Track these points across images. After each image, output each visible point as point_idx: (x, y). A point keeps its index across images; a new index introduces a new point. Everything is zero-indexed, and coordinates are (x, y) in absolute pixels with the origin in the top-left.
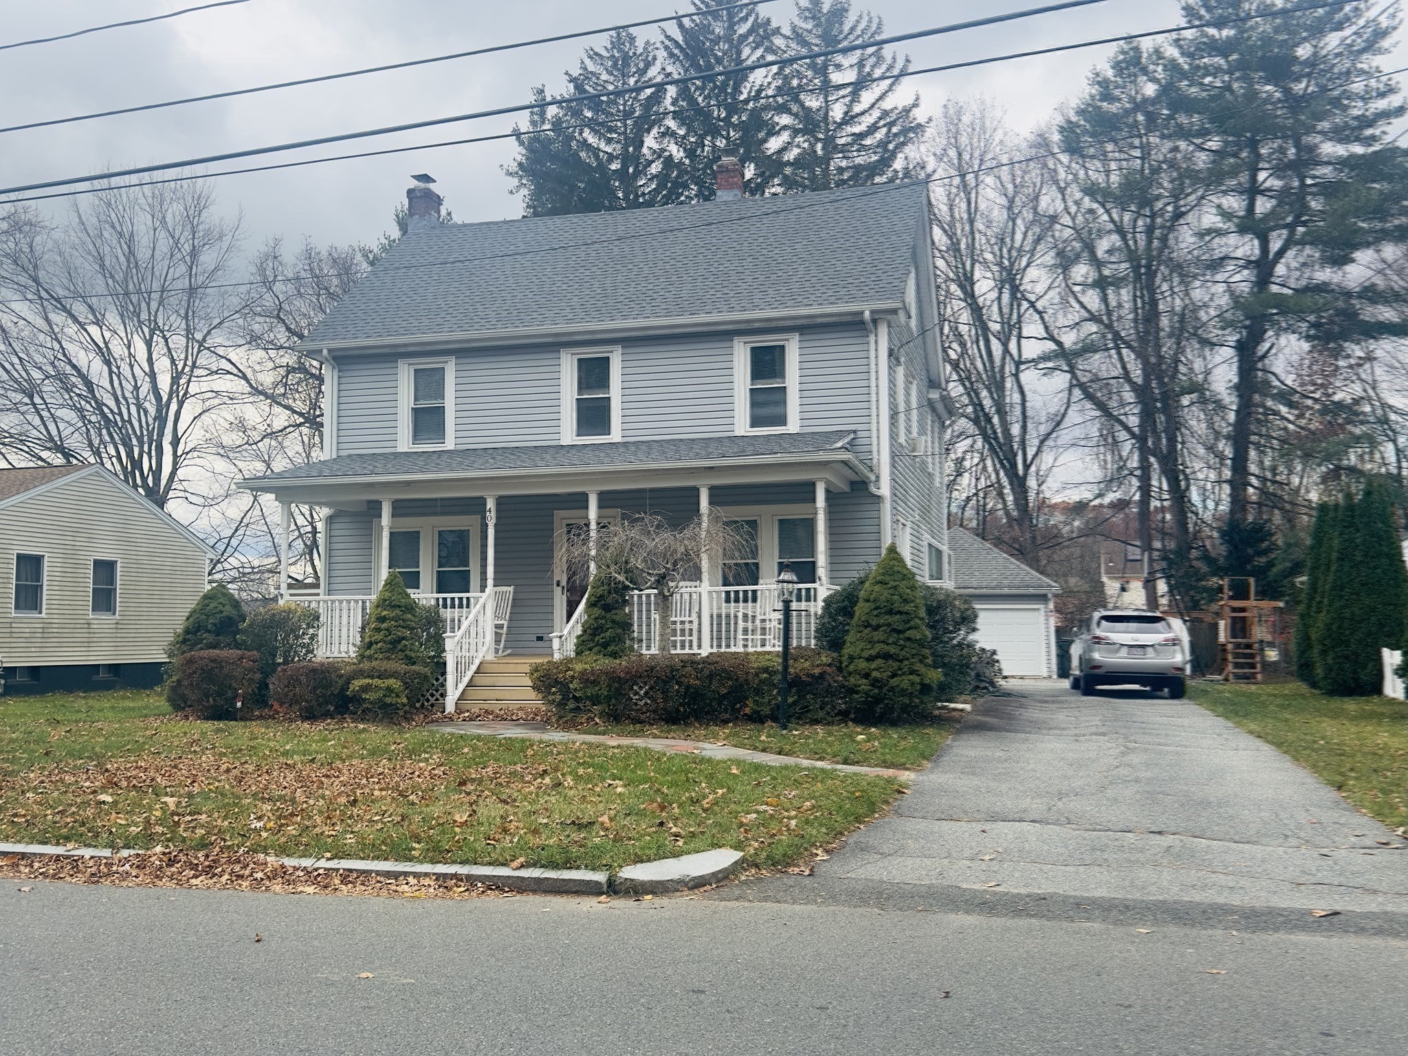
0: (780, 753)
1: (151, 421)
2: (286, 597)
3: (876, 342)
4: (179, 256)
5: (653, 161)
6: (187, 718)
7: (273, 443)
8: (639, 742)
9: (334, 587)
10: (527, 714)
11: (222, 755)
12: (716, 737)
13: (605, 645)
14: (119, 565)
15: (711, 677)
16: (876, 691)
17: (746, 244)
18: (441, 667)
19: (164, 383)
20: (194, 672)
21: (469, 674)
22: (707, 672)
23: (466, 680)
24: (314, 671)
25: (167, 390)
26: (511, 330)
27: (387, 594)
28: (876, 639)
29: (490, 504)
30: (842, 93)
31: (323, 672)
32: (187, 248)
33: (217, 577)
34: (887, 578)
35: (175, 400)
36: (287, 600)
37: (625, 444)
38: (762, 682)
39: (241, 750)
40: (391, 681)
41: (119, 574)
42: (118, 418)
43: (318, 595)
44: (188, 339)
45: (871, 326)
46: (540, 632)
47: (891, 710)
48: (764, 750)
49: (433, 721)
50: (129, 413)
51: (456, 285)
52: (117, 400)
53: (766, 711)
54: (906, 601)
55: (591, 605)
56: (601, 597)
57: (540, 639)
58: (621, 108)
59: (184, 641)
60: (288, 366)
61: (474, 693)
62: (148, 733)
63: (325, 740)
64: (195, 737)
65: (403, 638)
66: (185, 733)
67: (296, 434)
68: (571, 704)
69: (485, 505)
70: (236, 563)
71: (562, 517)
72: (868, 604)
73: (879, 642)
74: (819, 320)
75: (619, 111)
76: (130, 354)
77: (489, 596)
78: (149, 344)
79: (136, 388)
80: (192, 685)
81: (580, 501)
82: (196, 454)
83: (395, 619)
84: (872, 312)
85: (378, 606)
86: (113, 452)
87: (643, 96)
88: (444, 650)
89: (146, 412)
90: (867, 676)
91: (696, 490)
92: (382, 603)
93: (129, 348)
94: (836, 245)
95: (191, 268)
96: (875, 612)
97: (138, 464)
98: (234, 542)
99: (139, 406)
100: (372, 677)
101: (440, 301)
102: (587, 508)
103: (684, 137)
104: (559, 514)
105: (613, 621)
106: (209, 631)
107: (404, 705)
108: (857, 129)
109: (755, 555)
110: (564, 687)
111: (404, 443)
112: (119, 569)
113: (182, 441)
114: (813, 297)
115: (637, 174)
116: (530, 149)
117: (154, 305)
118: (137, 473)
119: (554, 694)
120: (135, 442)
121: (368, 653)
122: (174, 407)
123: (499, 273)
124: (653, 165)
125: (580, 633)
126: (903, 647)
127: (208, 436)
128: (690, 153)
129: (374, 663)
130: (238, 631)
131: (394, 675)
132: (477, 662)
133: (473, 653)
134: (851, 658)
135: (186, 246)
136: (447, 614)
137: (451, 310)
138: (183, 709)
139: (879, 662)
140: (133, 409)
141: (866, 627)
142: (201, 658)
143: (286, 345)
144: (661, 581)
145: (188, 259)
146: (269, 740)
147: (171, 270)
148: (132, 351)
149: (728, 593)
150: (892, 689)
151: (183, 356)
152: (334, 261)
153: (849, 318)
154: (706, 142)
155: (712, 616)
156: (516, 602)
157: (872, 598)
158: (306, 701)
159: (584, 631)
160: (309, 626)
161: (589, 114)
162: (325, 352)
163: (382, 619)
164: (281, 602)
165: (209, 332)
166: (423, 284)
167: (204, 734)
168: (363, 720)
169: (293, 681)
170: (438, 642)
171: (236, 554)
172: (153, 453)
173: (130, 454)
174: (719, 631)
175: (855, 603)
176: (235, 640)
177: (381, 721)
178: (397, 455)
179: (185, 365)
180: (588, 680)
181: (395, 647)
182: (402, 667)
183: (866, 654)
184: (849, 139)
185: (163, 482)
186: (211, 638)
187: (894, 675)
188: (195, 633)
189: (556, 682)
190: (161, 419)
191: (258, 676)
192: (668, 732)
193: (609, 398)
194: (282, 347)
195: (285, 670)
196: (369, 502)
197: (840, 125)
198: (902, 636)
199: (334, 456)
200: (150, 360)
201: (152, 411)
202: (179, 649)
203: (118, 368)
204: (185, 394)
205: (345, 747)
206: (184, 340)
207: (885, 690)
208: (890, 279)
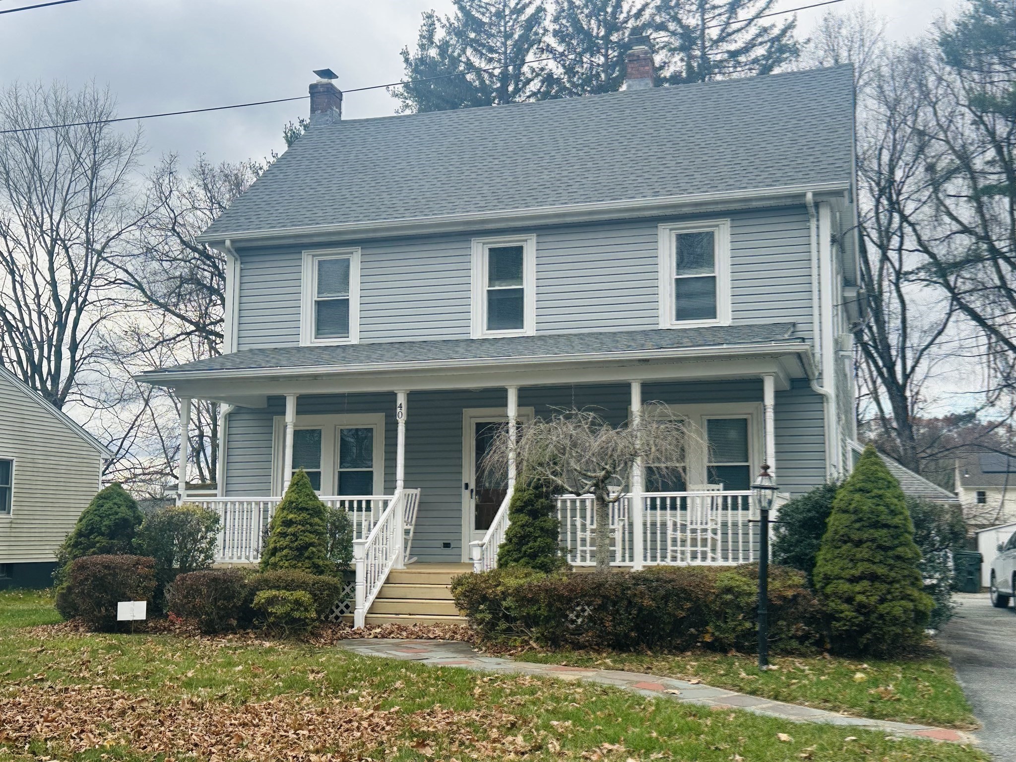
0: (776, 698)
1: (51, 327)
2: (185, 498)
3: (818, 228)
4: (81, 170)
5: (532, 80)
6: (76, 628)
7: (165, 350)
8: (589, 675)
9: (231, 488)
10: (445, 631)
11: (115, 684)
12: (683, 670)
13: (533, 556)
14: (15, 464)
15: (666, 598)
16: (862, 618)
17: (662, 130)
18: (349, 576)
19: (64, 292)
20: (86, 579)
21: (379, 584)
22: (662, 592)
23: (375, 591)
24: (215, 580)
25: (67, 298)
26: (421, 219)
27: (294, 496)
28: (859, 556)
29: (401, 400)
30: (717, 12)
31: (225, 581)
32: (88, 163)
33: (110, 477)
34: (869, 486)
35: (74, 305)
36: (184, 501)
37: (540, 338)
38: (726, 604)
39: (137, 677)
40: (299, 594)
41: (14, 473)
42: (20, 325)
43: (215, 495)
44: (87, 249)
45: (813, 210)
46: (447, 538)
47: (879, 639)
48: (753, 693)
49: (342, 638)
50: (31, 319)
51: (360, 176)
52: (20, 307)
53: (732, 637)
54: (893, 513)
55: (515, 510)
56: (529, 502)
57: (447, 545)
58: (502, 29)
59: (76, 545)
60: (181, 276)
61: (386, 605)
62: (33, 650)
63: (230, 664)
64: (85, 657)
65: (312, 544)
66: (74, 650)
67: (187, 342)
68: (503, 625)
69: (396, 401)
70: (128, 465)
71: (472, 417)
72: (846, 516)
73: (862, 560)
74: (755, 204)
75: (500, 32)
76: (32, 263)
77: (399, 500)
78: (50, 254)
79: (38, 296)
80: (83, 592)
81: (498, 397)
82: (92, 360)
83: (303, 523)
84: (815, 194)
85: (283, 509)
86: (14, 357)
87: (523, 18)
88: (352, 557)
89: (46, 318)
90: (849, 600)
91: (627, 386)
92: (288, 506)
93: (31, 257)
94: (763, 129)
95: (92, 182)
96: (857, 525)
97: (37, 369)
98: (126, 444)
99: (40, 313)
100: (278, 588)
101: (344, 192)
102: (506, 405)
103: (562, 54)
104: (468, 412)
105: (542, 529)
106: (103, 534)
107: (313, 620)
108: (733, 47)
109: (682, 457)
110: (494, 605)
111: (307, 337)
112: (14, 468)
113: (80, 346)
114: (745, 180)
115: (517, 91)
116: (415, 71)
117: (56, 217)
118: (37, 377)
119: (482, 611)
120: (35, 346)
121: (273, 560)
122: (73, 314)
123: (404, 164)
124: (532, 83)
125: (503, 541)
126: (892, 568)
127: (105, 344)
128: (570, 71)
129: (280, 572)
130: (133, 535)
131: (302, 586)
132: (387, 571)
133: (381, 560)
134: (828, 579)
135: (87, 161)
136: (354, 517)
137: (356, 200)
138: (74, 616)
139: (865, 583)
140: (35, 316)
141: (845, 542)
142: (95, 564)
143: (180, 257)
144: (600, 486)
145: (89, 173)
146: (167, 662)
147: (73, 184)
148: (34, 260)
149: (653, 500)
150: (881, 617)
151: (82, 266)
152: (226, 176)
153: (789, 202)
154: (585, 60)
155: (645, 524)
156: (423, 506)
157: (852, 507)
158: (207, 614)
159: (509, 540)
160: (208, 529)
161: (472, 35)
162: (228, 243)
163: (288, 523)
164: (179, 504)
165: (107, 243)
166: (326, 175)
167: (94, 652)
168: (267, 636)
169: (193, 591)
170: (346, 548)
171: (128, 455)
172: (53, 358)
173: (30, 359)
174: (654, 541)
175: (828, 514)
176: (130, 543)
177: (288, 637)
178: (299, 349)
179: (84, 274)
180: (523, 597)
181: (301, 554)
182: (311, 578)
183: (847, 574)
184: (726, 56)
185: (61, 386)
186: (103, 541)
187: (882, 601)
188: (87, 536)
189: (484, 599)
190: (61, 324)
191: (154, 583)
192: (622, 662)
193: (522, 290)
194: (175, 259)
195: (183, 579)
196: (270, 398)
197: (716, 42)
198: (890, 553)
199: (235, 351)
200: (52, 270)
201: (52, 318)
202: (70, 553)
203: (21, 277)
204: (85, 300)
205: (255, 676)
206: (84, 250)
207: (873, 617)
208: (831, 160)
